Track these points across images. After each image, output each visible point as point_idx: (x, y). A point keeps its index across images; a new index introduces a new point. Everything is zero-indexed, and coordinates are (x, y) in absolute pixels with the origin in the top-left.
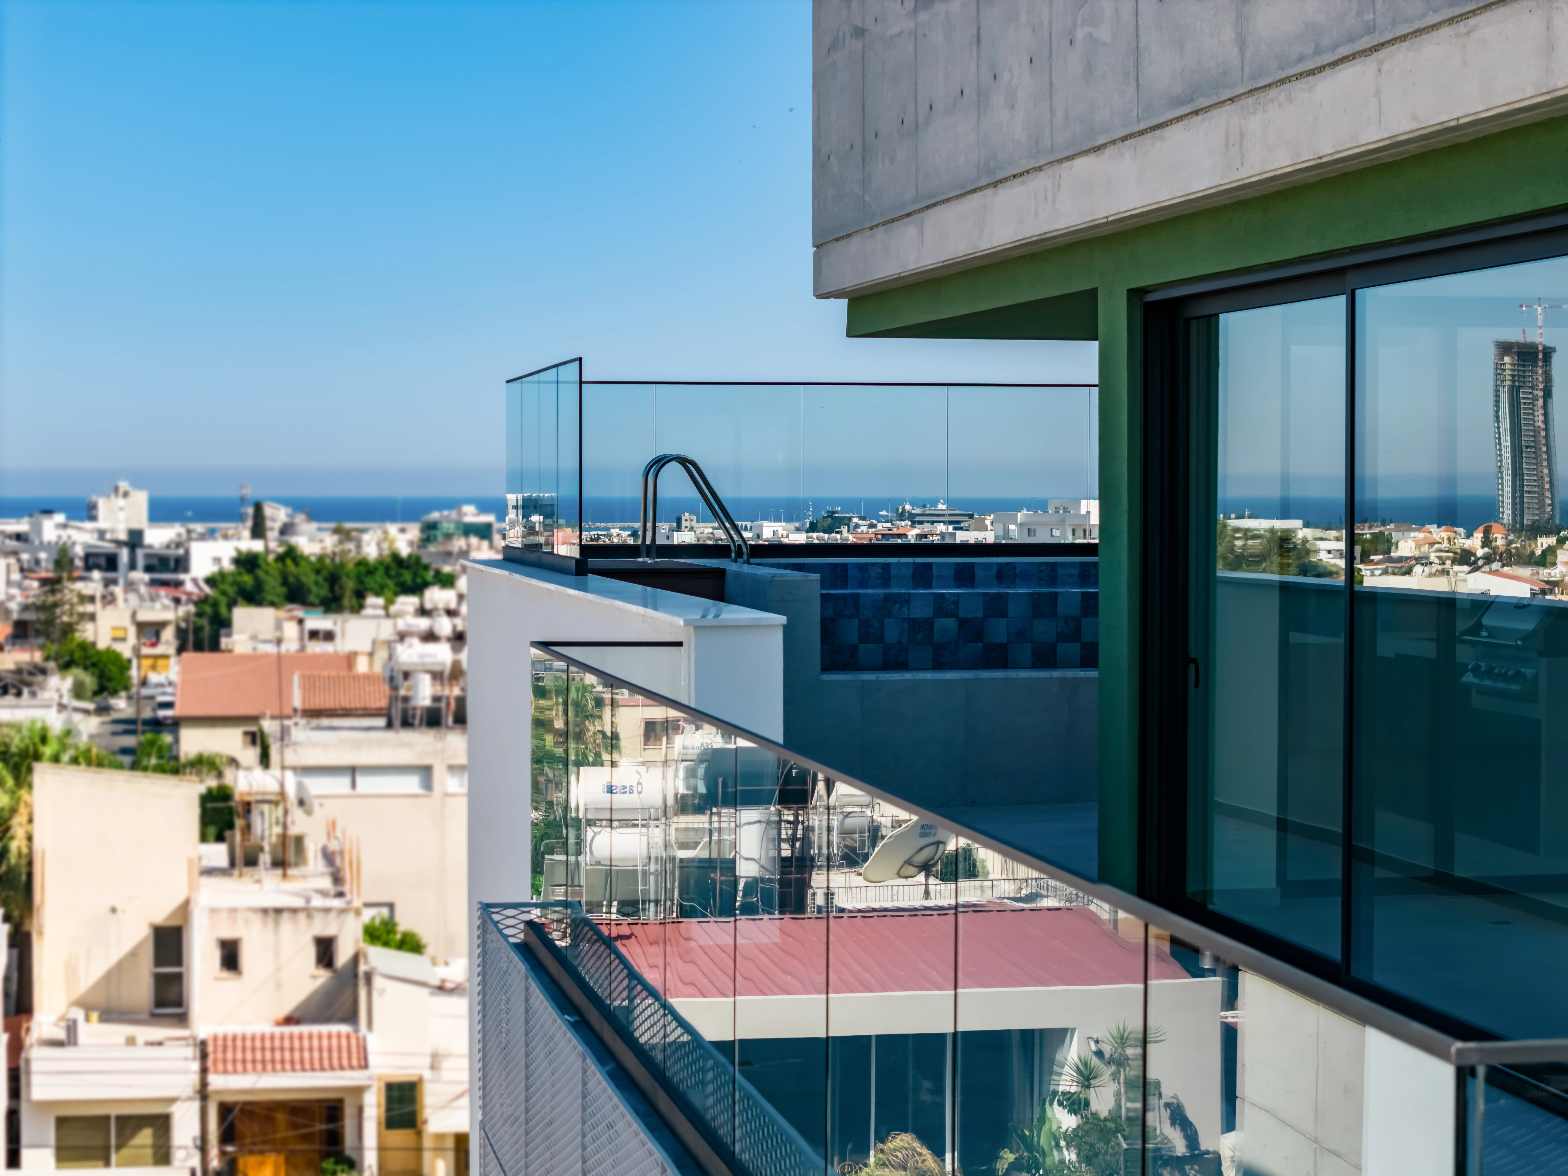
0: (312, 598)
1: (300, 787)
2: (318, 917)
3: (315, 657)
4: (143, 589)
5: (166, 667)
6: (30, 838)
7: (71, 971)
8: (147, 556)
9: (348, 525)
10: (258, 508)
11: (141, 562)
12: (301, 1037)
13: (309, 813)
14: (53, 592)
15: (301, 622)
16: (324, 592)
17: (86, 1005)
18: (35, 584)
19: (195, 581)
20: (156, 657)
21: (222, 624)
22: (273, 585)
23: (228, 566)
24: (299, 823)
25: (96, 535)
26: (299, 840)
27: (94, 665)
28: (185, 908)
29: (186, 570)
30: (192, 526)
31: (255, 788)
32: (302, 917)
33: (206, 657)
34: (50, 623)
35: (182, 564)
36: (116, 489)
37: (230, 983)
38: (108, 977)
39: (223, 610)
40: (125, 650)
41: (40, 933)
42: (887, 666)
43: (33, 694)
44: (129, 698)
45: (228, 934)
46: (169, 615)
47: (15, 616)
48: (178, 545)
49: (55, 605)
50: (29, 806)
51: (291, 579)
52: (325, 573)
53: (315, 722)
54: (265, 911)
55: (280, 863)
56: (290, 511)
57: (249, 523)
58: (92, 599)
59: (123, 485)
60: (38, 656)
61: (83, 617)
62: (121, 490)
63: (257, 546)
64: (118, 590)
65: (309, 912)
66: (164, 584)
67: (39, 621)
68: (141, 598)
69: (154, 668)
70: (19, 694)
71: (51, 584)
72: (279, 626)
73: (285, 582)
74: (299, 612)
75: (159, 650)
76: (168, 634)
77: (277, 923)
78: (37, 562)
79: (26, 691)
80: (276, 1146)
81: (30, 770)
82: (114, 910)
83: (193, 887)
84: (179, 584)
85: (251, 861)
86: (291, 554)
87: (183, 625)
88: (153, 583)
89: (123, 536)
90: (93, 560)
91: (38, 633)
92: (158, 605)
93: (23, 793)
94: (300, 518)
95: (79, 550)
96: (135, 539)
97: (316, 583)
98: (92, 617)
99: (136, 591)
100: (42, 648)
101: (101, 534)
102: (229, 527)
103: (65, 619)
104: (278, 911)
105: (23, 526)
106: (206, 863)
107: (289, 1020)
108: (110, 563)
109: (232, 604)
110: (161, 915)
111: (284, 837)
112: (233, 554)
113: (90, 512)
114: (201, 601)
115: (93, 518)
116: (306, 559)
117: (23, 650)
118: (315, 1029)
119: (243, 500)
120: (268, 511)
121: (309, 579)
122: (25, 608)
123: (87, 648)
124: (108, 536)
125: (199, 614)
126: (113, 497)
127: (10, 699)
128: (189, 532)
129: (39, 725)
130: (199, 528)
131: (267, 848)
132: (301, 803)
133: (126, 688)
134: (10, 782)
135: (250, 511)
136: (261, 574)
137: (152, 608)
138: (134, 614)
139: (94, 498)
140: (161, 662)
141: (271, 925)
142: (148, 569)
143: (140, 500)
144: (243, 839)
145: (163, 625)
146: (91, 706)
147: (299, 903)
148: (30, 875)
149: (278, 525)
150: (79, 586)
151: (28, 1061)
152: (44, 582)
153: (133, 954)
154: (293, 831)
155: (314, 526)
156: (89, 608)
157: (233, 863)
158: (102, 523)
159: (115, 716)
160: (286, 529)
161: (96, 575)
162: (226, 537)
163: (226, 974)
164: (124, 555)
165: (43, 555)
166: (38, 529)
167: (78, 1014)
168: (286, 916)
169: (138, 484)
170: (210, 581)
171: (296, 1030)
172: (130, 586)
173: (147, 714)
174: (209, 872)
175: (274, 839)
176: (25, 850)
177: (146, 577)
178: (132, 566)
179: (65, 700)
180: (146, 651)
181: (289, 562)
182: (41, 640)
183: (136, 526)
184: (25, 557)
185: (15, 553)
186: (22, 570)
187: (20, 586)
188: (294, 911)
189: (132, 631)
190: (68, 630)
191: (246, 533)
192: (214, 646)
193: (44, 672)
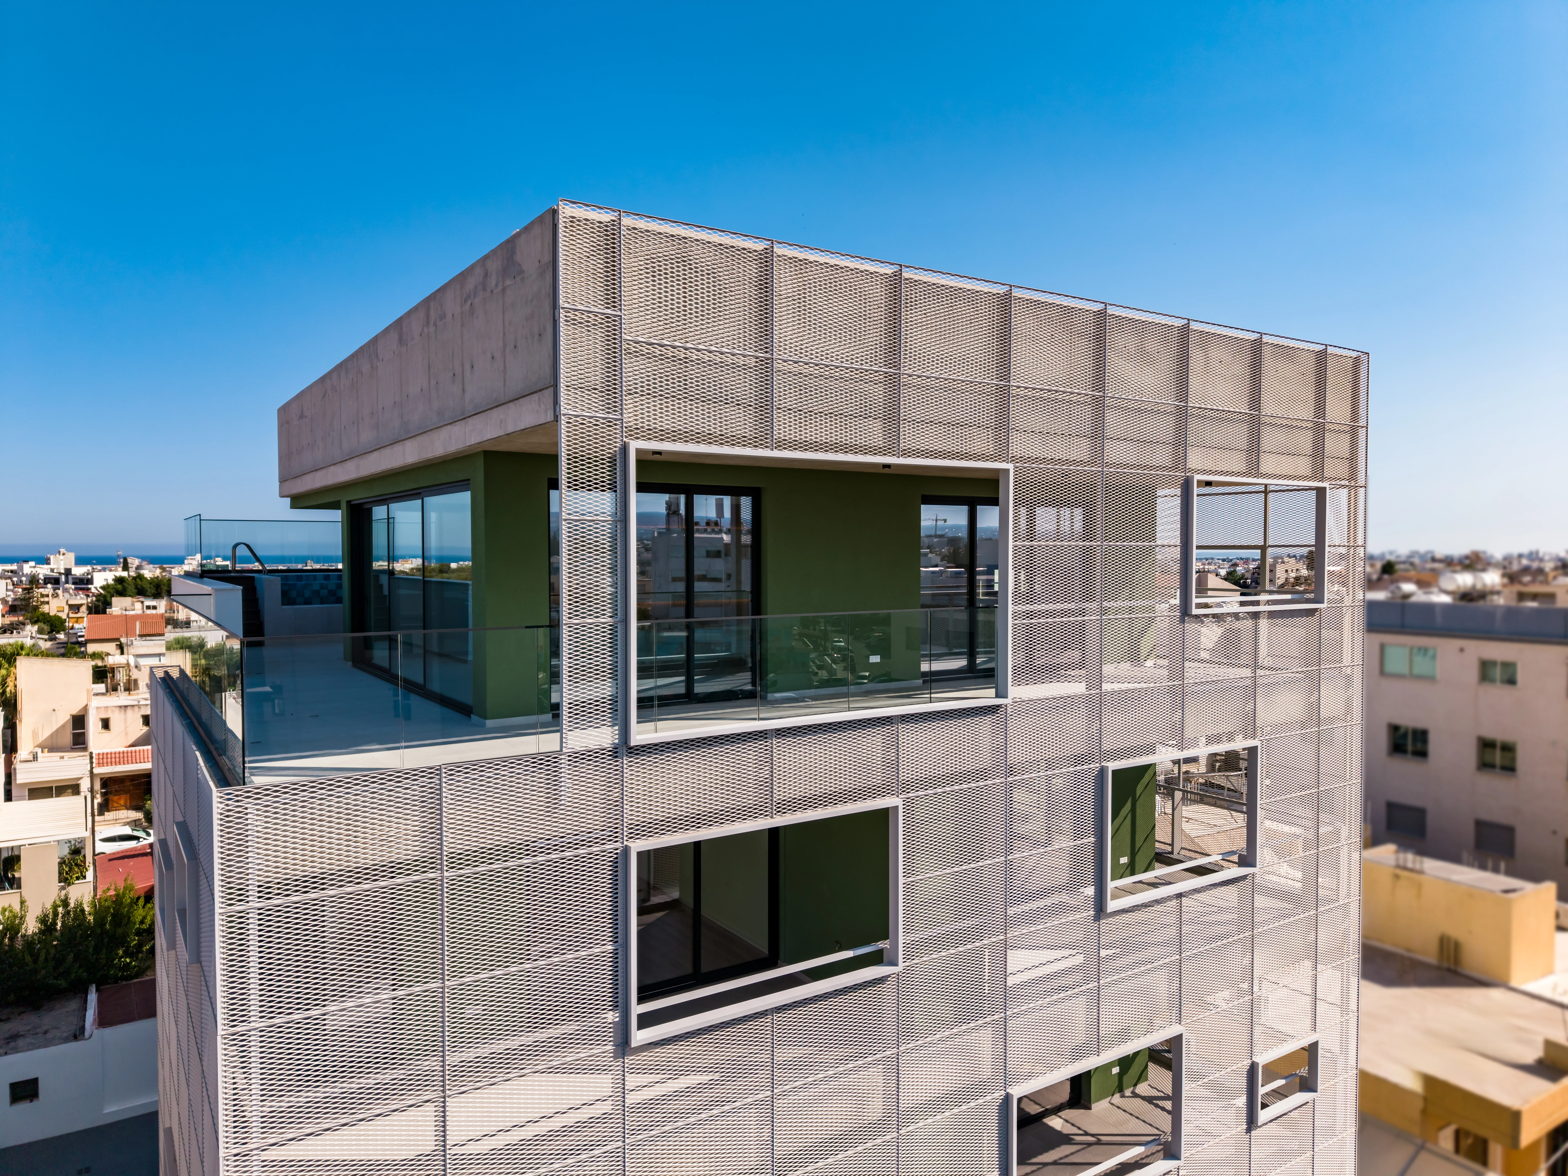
0: (148, 593)
1: (136, 662)
2: (143, 708)
3: (148, 615)
4: (71, 591)
5: (83, 622)
6: (15, 686)
7: (35, 734)
8: (73, 578)
9: (165, 566)
10: (125, 560)
11: (70, 580)
12: (135, 752)
13: (140, 670)
14: (29, 593)
15: (142, 602)
16: (153, 591)
17: (42, 747)
18: (20, 590)
19: (96, 588)
20: (78, 618)
21: (108, 604)
22: (131, 589)
23: (111, 582)
24: (135, 674)
25: (49, 571)
26: (136, 681)
27: (48, 622)
28: (85, 708)
29: (92, 583)
30: (95, 567)
31: (116, 662)
32: (136, 708)
33: (101, 616)
34: (28, 605)
35: (90, 581)
36: (59, 552)
37: (106, 734)
38: (52, 735)
39: (108, 599)
40: (64, 616)
41: (20, 721)
42: (306, 603)
43: (19, 633)
44: (65, 634)
45: (104, 716)
46: (84, 601)
47: (10, 603)
48: (88, 574)
49: (30, 598)
50: (15, 674)
51: (139, 586)
52: (154, 584)
53: (144, 638)
54: (120, 707)
55: (128, 689)
56: (140, 560)
57: (122, 565)
58: (47, 596)
59: (62, 550)
60: (21, 618)
61: (43, 603)
62: (61, 553)
63: (125, 574)
64: (60, 592)
65: (139, 706)
66: (81, 589)
67: (22, 605)
68: (70, 595)
69: (77, 622)
70: (12, 633)
71: (28, 590)
72: (133, 605)
73: (136, 588)
74: (142, 599)
75: (79, 615)
76: (84, 609)
77: (125, 711)
78: (21, 581)
79: (15, 631)
80: (126, 792)
81: (15, 660)
82: (54, 710)
83: (89, 700)
84: (90, 589)
85: (115, 689)
86: (140, 577)
87: (90, 605)
88: (76, 589)
89: (63, 571)
90: (48, 580)
91: (21, 610)
92: (78, 597)
93: (12, 669)
94: (144, 563)
95: (41, 577)
96: (68, 572)
97: (150, 588)
98: (48, 603)
99: (69, 592)
100: (23, 615)
101: (52, 570)
102: (113, 567)
103: (34, 604)
104: (126, 707)
105: (14, 567)
106: (95, 691)
107: (130, 746)
108: (56, 581)
109: (113, 596)
110: (75, 711)
111: (129, 681)
112: (114, 577)
113: (47, 561)
114: (99, 596)
115: (49, 564)
116: (146, 578)
117: (14, 616)
118: (141, 748)
119: (119, 556)
120: (129, 560)
121: (147, 586)
122: (15, 600)
123: (43, 614)
124: (55, 571)
125: (97, 601)
126: (58, 555)
127: (7, 635)
128: (93, 568)
129: (20, 643)
130: (99, 567)
131: (122, 685)
132: (136, 667)
133: (64, 630)
134: (6, 666)
135: (122, 560)
136: (125, 584)
137: (76, 599)
138: (67, 601)
139: (49, 556)
140: (80, 620)
141: (123, 712)
142: (74, 583)
143: (71, 556)
144: (111, 682)
145: (81, 605)
146: (46, 637)
147: (136, 703)
148: (16, 700)
149: (135, 566)
150: (41, 590)
151: (15, 769)
152: (24, 589)
153: (63, 726)
154: (133, 677)
155: (151, 566)
156: (46, 599)
157: (107, 691)
158: (52, 566)
159: (58, 641)
160: (139, 568)
161: (49, 586)
162: (111, 570)
163: (104, 731)
164: (63, 578)
165: (24, 579)
166: (21, 569)
167: (39, 750)
168: (129, 708)
169: (69, 550)
170: (103, 588)
171: (133, 749)
172: (66, 590)
173: (74, 640)
174: (97, 694)
175: (125, 681)
176: (13, 691)
177: (73, 587)
178: (67, 582)
179: (34, 635)
180: (71, 615)
181: (138, 580)
182: (23, 613)
183: (68, 567)
184: (15, 579)
185: (10, 578)
186: (13, 584)
187: (12, 591)
188: (133, 706)
189: (66, 608)
190: (36, 608)
191: (120, 569)
192: (104, 612)
193: (24, 624)
